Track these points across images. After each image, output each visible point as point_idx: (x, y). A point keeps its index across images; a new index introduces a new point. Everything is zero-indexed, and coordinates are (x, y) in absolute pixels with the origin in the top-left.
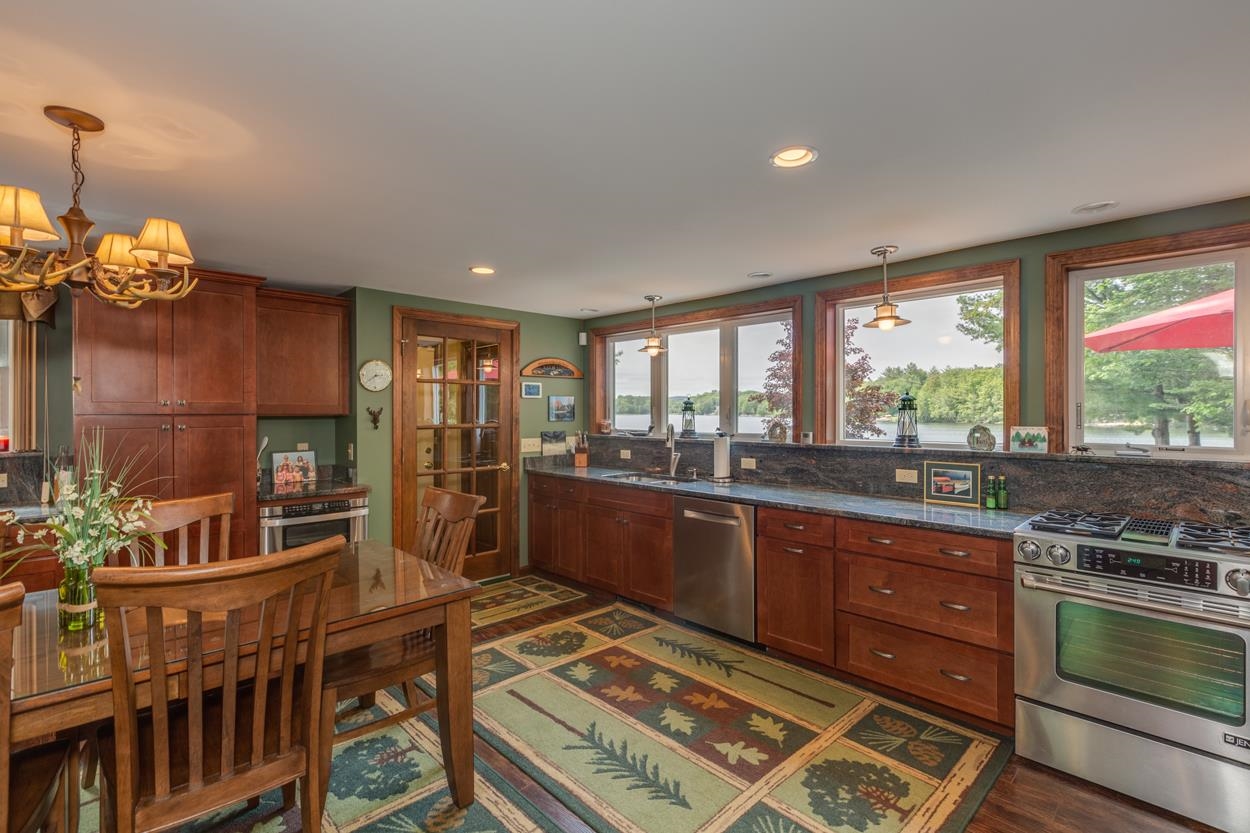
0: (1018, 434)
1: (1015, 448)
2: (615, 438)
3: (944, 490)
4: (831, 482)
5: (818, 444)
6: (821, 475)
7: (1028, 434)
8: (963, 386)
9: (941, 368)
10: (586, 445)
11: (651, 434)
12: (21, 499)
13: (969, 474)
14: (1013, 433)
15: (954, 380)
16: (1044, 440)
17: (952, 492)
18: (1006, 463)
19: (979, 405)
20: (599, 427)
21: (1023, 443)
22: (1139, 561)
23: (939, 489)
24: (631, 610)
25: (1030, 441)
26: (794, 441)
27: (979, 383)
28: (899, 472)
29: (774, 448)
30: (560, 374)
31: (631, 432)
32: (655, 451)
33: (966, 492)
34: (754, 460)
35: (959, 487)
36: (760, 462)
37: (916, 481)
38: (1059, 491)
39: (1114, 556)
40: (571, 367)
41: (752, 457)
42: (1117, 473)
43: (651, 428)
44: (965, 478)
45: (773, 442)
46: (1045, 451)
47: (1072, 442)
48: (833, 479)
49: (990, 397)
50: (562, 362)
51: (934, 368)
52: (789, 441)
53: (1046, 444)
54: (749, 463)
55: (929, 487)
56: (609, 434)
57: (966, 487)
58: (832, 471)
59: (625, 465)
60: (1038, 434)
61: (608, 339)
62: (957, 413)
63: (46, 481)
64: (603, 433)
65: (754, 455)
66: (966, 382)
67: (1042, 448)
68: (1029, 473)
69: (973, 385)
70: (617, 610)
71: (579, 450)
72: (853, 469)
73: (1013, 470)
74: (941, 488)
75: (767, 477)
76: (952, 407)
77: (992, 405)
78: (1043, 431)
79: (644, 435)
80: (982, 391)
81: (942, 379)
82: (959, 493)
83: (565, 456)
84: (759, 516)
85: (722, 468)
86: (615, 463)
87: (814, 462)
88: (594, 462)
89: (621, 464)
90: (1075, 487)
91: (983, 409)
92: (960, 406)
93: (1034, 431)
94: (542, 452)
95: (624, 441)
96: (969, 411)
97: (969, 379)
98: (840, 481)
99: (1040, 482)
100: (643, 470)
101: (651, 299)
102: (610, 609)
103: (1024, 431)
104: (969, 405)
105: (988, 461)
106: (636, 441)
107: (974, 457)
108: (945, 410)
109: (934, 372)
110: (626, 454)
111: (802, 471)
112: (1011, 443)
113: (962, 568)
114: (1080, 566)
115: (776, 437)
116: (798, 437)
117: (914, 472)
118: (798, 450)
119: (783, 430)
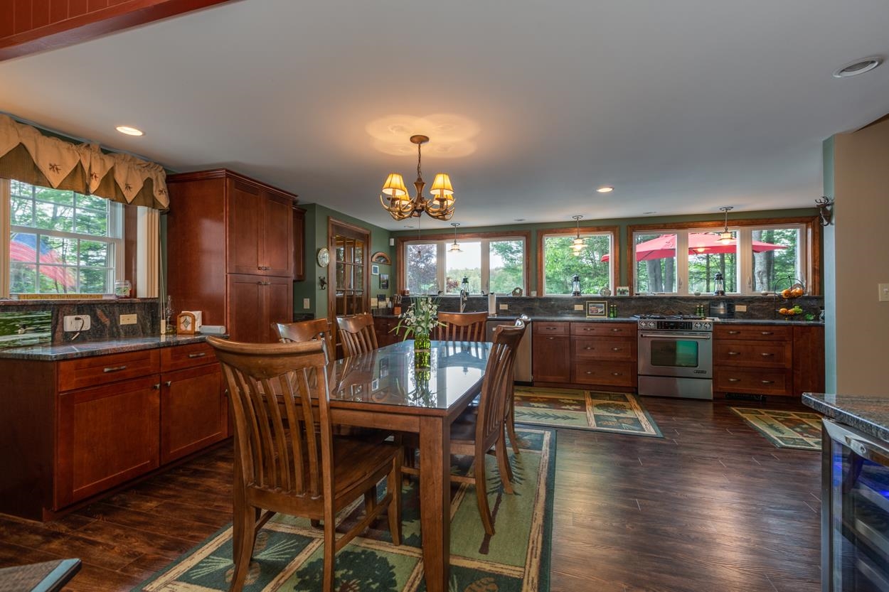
0: (619, 289)
1: (618, 294)
3: (594, 312)
5: (539, 297)
10: (400, 302)
11: (440, 295)
12: (144, 333)
13: (603, 305)
14: (617, 290)
16: (627, 291)
17: (597, 313)
18: (615, 300)
20: (403, 292)
21: (621, 293)
23: (592, 312)
25: (623, 292)
26: (526, 295)
28: (576, 306)
29: (516, 299)
30: (384, 262)
32: (446, 304)
33: (602, 312)
34: (507, 305)
35: (600, 310)
36: (510, 305)
37: (583, 309)
40: (388, 258)
43: (439, 292)
44: (602, 307)
45: (515, 296)
46: (629, 296)
47: (636, 292)
50: (384, 255)
53: (629, 293)
54: (504, 307)
55: (588, 310)
56: (409, 296)
57: (602, 310)
61: (405, 243)
63: (163, 319)
64: (405, 296)
65: (507, 303)
67: (627, 294)
68: (623, 303)
71: (397, 305)
72: (555, 306)
73: (618, 303)
75: (514, 313)
78: (627, 288)
79: (437, 296)
82: (600, 313)
83: (386, 309)
84: (534, 326)
85: (493, 309)
87: (538, 304)
93: (624, 288)
94: (378, 307)
101: (454, 225)
103: (621, 288)
105: (610, 300)
107: (604, 299)
111: (532, 308)
113: (620, 335)
114: (658, 328)
115: (517, 294)
116: (528, 294)
117: (582, 306)
118: (529, 300)
119: (521, 290)
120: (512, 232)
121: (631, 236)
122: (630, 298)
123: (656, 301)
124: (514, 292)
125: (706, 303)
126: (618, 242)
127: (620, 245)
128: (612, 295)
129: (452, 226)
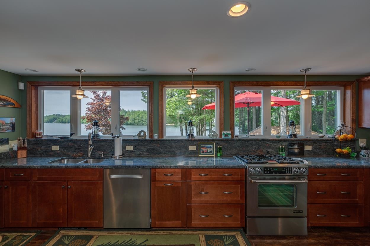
0: (224, 133)
1: (223, 137)
2: (46, 140)
3: (205, 152)
4: (166, 152)
5: (160, 139)
6: (162, 150)
7: (226, 133)
8: (136, 115)
9: (130, 110)
10: (26, 145)
11: (72, 137)
13: (212, 146)
14: (223, 133)
15: (134, 113)
16: (230, 135)
17: (207, 152)
18: (221, 142)
19: (140, 120)
20: (34, 135)
21: (225, 136)
22: (276, 169)
23: (203, 152)
24: (73, 233)
25: (227, 135)
26: (149, 138)
27: (139, 115)
28: (190, 147)
29: (141, 141)
30: (4, 104)
31: (57, 136)
32: (76, 145)
33: (211, 152)
34: (132, 146)
35: (209, 150)
36: (135, 147)
37: (196, 150)
38: (234, 149)
39: (272, 169)
40: (12, 101)
41: (131, 145)
42: (247, 143)
43: (72, 134)
44: (211, 147)
45: (140, 138)
46: (231, 138)
47: (235, 135)
48: (166, 151)
49: (142, 118)
50: (6, 98)
51: (129, 110)
52: (147, 137)
53: (231, 136)
54: (130, 148)
55: (200, 152)
56: (41, 138)
57: (211, 150)
58: (166, 148)
59: (55, 154)
60: (229, 133)
61: (39, 88)
62: (134, 122)
64: (37, 138)
65: (132, 144)
66: (136, 114)
67: (230, 137)
68: (227, 144)
69: (138, 115)
70: (63, 236)
71: (20, 148)
72: (174, 147)
73: (223, 144)
74: (204, 151)
75: (139, 153)
76: (133, 121)
77: (142, 120)
79: (68, 138)
80: (140, 117)
81: (131, 113)
82: (209, 152)
83: (8, 152)
85: (118, 152)
86: (48, 154)
87: (159, 145)
88: (32, 153)
89: (52, 153)
90: (238, 147)
91: (140, 121)
92: (135, 120)
95: (52, 141)
96: (137, 122)
97: (137, 113)
98: (169, 152)
99: (230, 147)
100: (69, 155)
101: (79, 71)
102: (58, 237)
104: (137, 120)
105: (217, 141)
106: (62, 141)
107: (213, 140)
108: (132, 121)
109: (129, 111)
110: (56, 148)
111: (154, 149)
112: (222, 136)
113: (230, 179)
114: (264, 173)
115: (142, 136)
116: (151, 136)
117: (195, 147)
118: (151, 141)
119: (145, 133)
120: (138, 82)
121: (233, 90)
122: (232, 140)
123: (250, 142)
124: (139, 134)
125: (285, 144)
126: (223, 95)
127: (224, 97)
128: (218, 138)
129: (77, 73)
